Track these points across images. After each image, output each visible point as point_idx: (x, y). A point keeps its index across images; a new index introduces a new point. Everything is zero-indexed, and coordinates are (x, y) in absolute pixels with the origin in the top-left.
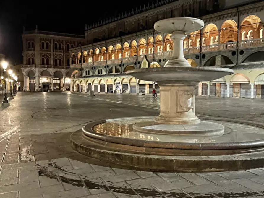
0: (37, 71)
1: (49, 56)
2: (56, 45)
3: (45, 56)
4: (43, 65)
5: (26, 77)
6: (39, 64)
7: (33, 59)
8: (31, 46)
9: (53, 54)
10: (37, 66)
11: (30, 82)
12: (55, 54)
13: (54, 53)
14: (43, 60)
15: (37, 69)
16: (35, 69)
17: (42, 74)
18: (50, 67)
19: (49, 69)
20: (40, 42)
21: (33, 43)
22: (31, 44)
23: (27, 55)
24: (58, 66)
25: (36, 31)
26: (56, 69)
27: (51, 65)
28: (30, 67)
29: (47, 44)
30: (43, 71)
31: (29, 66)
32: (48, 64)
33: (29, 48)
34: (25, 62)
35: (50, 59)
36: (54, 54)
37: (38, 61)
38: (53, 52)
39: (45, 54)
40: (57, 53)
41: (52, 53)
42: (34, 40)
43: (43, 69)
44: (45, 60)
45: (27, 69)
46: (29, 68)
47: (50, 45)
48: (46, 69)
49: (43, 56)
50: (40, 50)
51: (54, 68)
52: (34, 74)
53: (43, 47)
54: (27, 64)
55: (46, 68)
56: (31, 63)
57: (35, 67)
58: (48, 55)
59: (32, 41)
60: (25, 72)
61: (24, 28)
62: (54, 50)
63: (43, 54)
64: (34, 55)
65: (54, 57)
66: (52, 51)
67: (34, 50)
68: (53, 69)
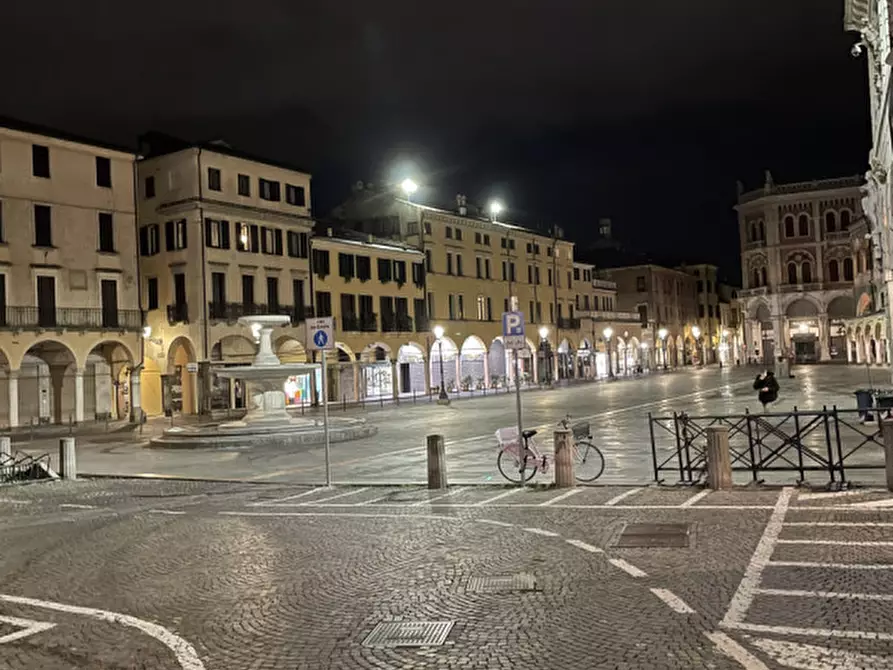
0: (774, 303)
1: (811, 256)
2: (830, 217)
3: (799, 258)
4: (793, 286)
5: (751, 325)
6: (780, 282)
7: (764, 272)
8: (758, 235)
9: (823, 247)
10: (774, 290)
11: (766, 336)
12: (830, 246)
13: (825, 243)
14: (792, 269)
15: (774, 297)
16: (771, 298)
17: (792, 312)
18: (815, 289)
19: (813, 294)
20: (780, 218)
21: (761, 225)
22: (757, 227)
23: (748, 260)
24: (842, 280)
25: (767, 188)
26: (834, 293)
27: (816, 280)
28: (758, 293)
29: (803, 219)
30: (794, 302)
31: (752, 291)
32: (807, 279)
33: (755, 239)
34: (745, 283)
35: (812, 264)
36: (825, 247)
37: (775, 275)
38: (822, 239)
39: (798, 251)
40: (834, 242)
41: (817, 245)
42: (762, 216)
43: (791, 297)
44: (799, 269)
45: (752, 300)
46: (755, 298)
47: (812, 223)
48: (801, 294)
49: (792, 258)
50: (782, 242)
51: (826, 288)
52: (768, 315)
53: (790, 232)
54: (751, 287)
55: (800, 291)
56: (760, 282)
57: (769, 292)
58: (805, 252)
59: (760, 220)
60: (747, 310)
61: (740, 186)
62: (825, 235)
63: (791, 253)
64: (766, 257)
65: (827, 254)
66: (818, 238)
67: (764, 245)
68: (822, 292)
